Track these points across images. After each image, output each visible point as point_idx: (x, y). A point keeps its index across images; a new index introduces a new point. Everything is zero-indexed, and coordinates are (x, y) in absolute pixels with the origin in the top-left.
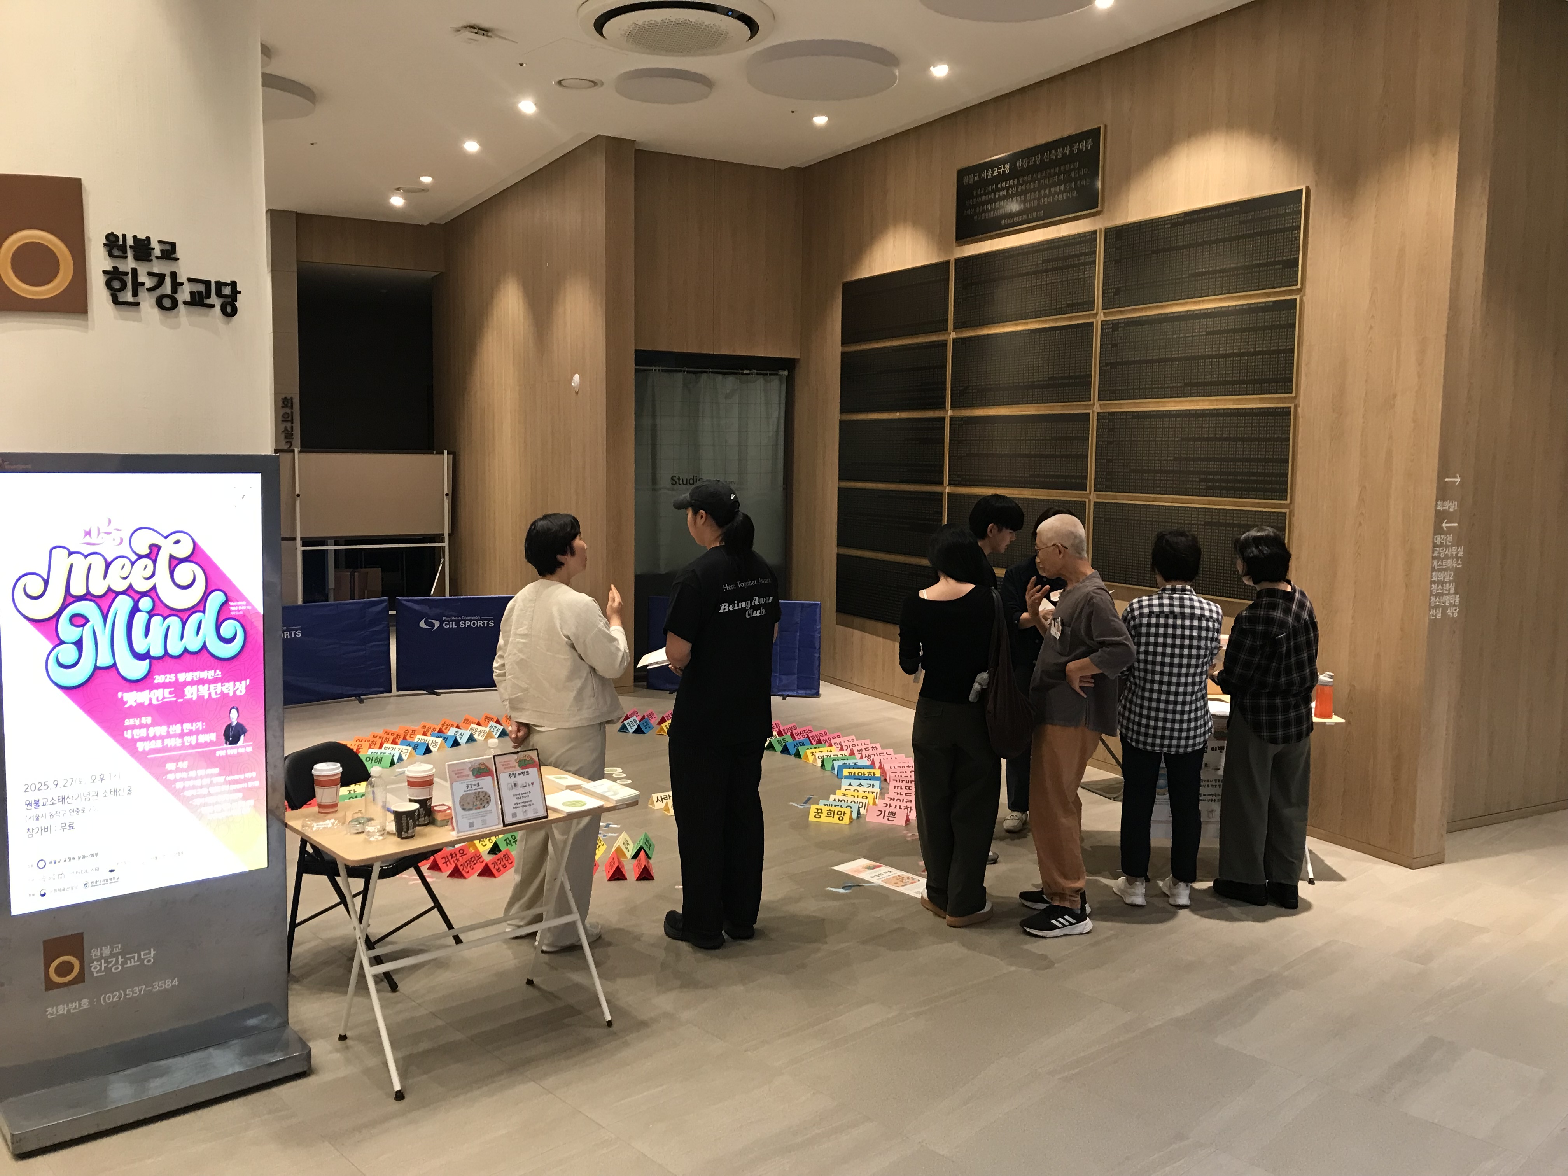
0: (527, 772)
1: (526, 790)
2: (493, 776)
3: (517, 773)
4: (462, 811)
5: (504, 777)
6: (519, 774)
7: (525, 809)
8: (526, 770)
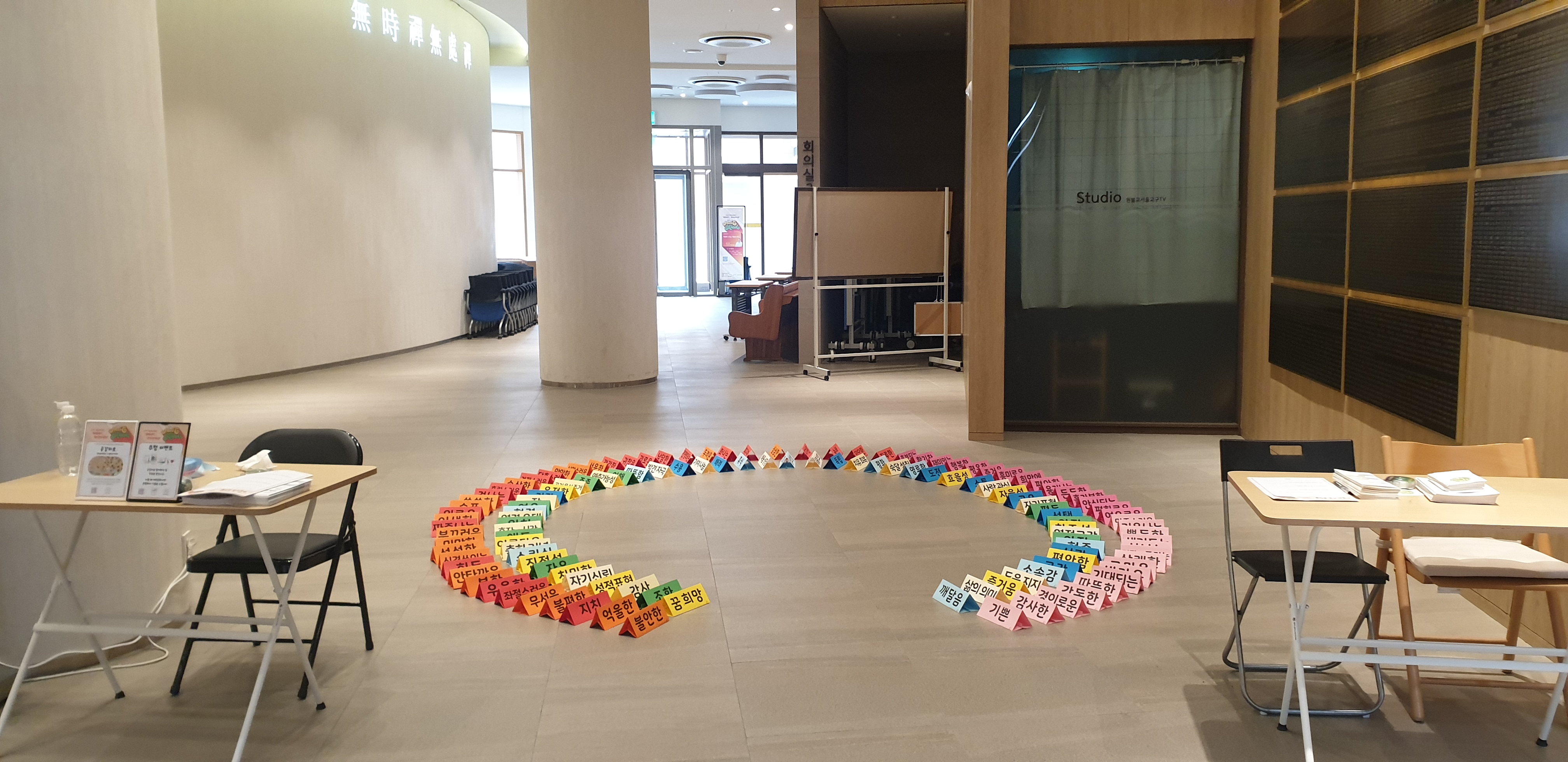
0: (171, 447)
1: (163, 466)
2: (132, 442)
3: (159, 445)
4: (89, 474)
5: (144, 448)
6: (161, 448)
7: (155, 487)
8: (169, 445)
